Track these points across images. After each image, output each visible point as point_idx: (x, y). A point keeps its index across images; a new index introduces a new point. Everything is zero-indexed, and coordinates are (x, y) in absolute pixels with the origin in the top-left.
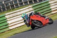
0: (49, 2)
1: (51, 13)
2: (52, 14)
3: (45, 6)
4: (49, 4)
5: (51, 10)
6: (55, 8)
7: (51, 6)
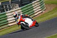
0: (6, 14)
1: (7, 25)
2: (9, 26)
3: (2, 18)
4: (6, 16)
5: (7, 22)
6: (12, 20)
7: (8, 18)
